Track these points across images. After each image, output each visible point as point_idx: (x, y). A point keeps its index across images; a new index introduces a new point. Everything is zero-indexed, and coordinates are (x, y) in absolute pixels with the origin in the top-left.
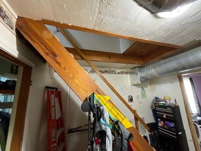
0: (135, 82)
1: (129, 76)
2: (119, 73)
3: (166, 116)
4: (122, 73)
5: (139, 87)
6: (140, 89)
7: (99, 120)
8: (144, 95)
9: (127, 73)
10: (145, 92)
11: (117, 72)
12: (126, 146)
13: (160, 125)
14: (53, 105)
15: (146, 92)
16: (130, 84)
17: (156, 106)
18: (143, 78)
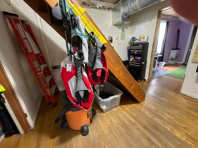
0: (117, 20)
1: (110, 13)
2: (100, 8)
3: (137, 52)
4: (104, 8)
5: (119, 28)
6: (121, 30)
7: (74, 28)
8: (123, 37)
9: (109, 9)
10: (124, 34)
11: (98, 7)
12: (100, 53)
13: (131, 60)
14: (24, 37)
15: (126, 34)
16: (111, 24)
17: (131, 45)
18: (125, 14)
